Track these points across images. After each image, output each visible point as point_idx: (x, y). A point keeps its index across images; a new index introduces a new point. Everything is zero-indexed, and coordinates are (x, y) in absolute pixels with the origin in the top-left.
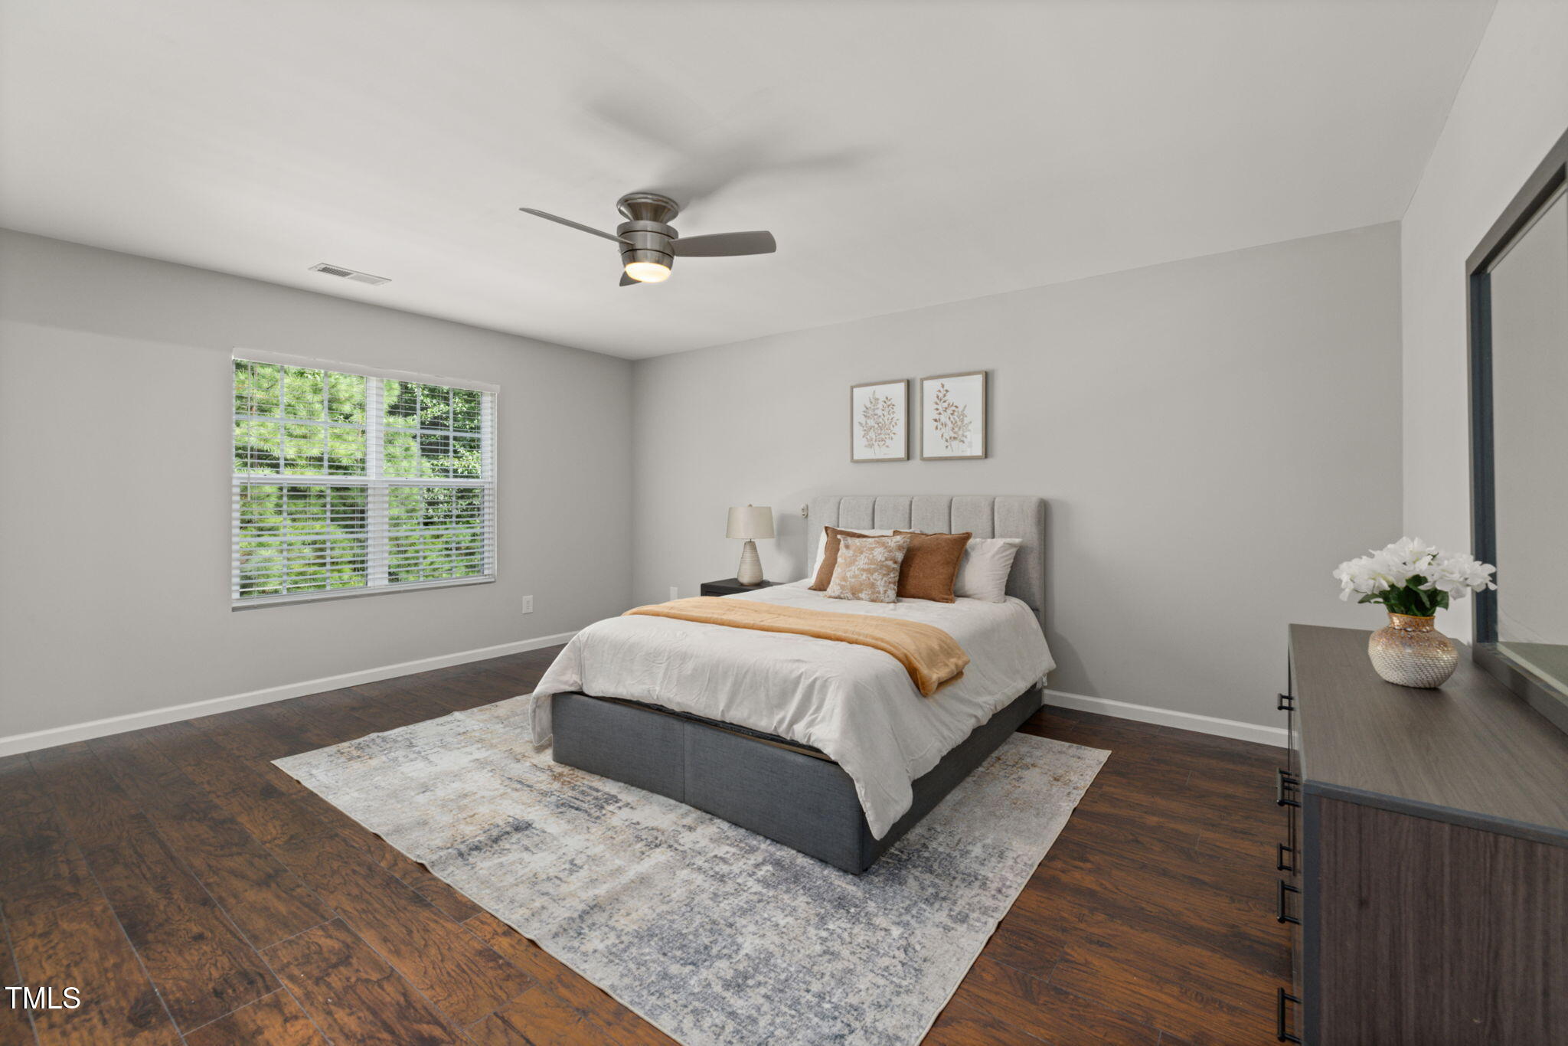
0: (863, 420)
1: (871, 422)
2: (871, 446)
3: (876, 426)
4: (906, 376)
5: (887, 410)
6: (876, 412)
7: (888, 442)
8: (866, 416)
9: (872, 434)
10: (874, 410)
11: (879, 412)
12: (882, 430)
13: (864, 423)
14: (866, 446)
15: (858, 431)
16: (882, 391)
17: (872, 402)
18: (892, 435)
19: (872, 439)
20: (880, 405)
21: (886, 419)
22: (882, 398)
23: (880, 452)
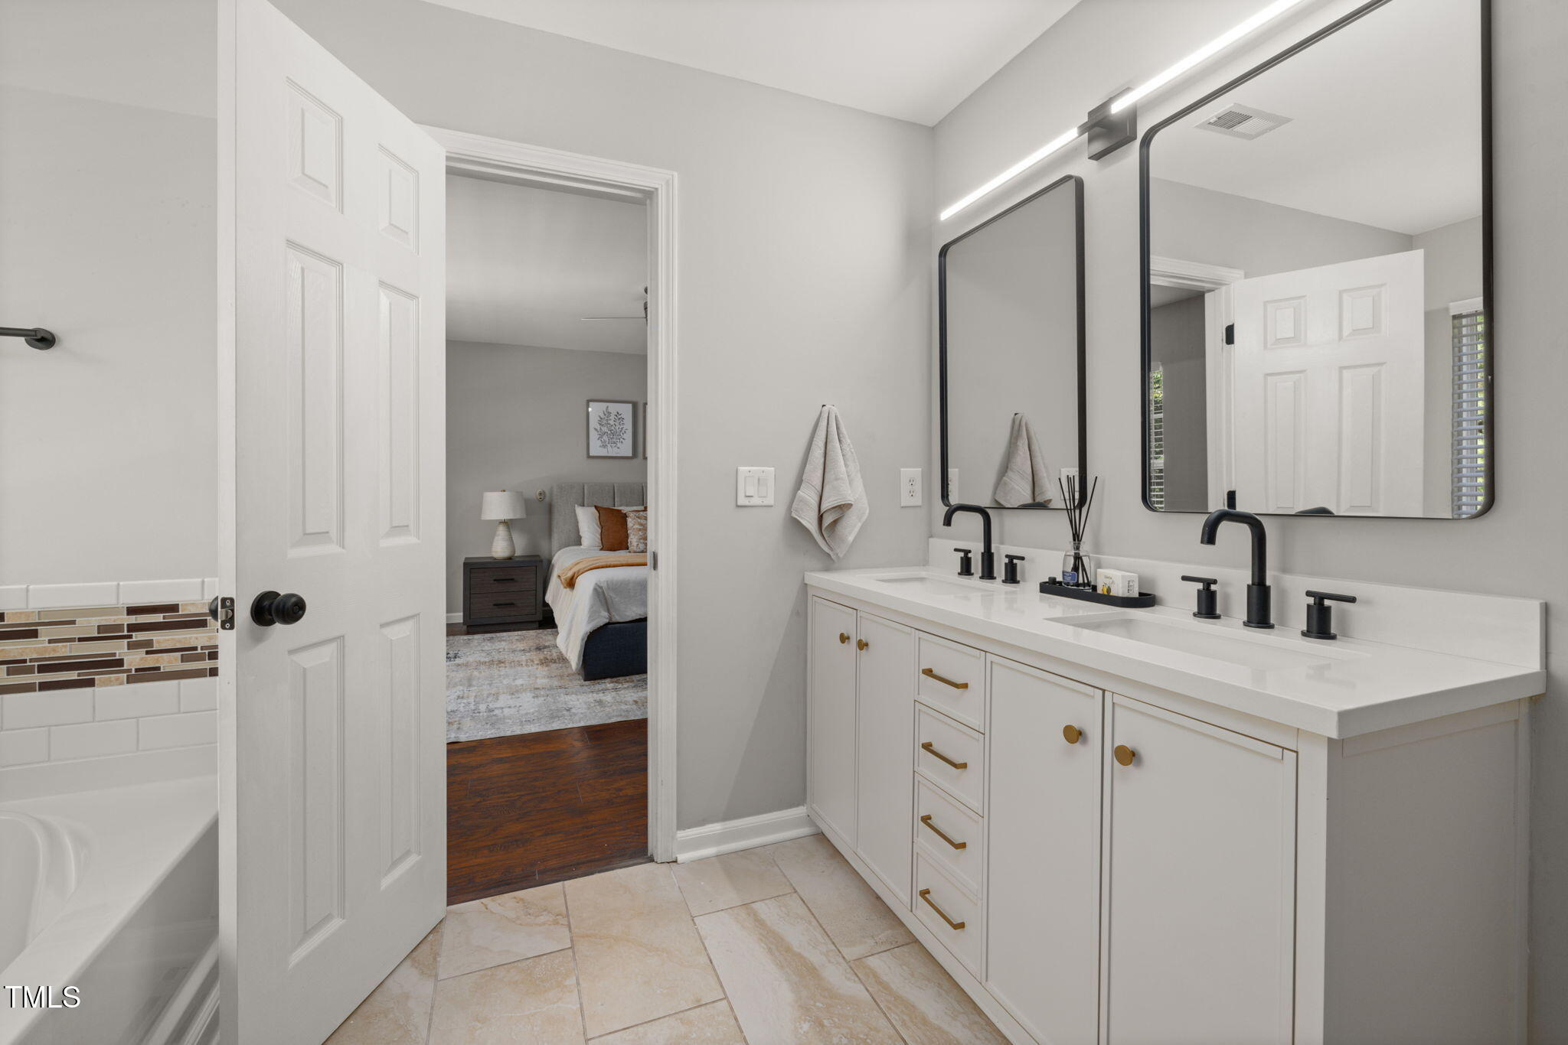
0: (598, 427)
1: (605, 429)
2: (604, 446)
3: (609, 432)
4: (634, 399)
5: (618, 422)
6: (609, 422)
7: (619, 445)
8: (600, 424)
9: (605, 438)
10: (607, 420)
11: (612, 422)
12: (614, 436)
13: (599, 429)
14: (600, 446)
15: (593, 435)
16: (614, 408)
17: (605, 415)
18: (621, 440)
19: (605, 441)
20: (612, 417)
21: (617, 428)
22: (614, 413)
23: (612, 451)
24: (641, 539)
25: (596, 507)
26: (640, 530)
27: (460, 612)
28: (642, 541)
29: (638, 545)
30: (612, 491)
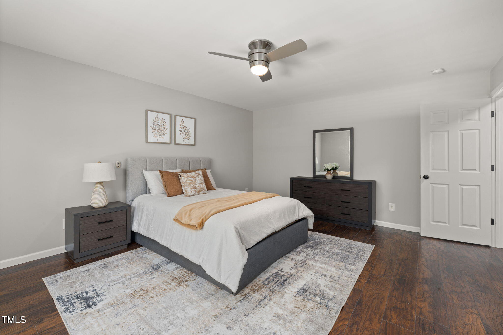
0: (152, 126)
1: (156, 127)
2: (156, 137)
3: (158, 129)
4: (170, 113)
5: (162, 124)
6: (158, 123)
7: (163, 136)
8: (153, 124)
9: (156, 132)
11: (160, 124)
12: (160, 131)
13: (153, 127)
14: (153, 137)
15: (150, 129)
16: (161, 116)
17: (156, 119)
18: (164, 134)
19: (156, 134)
20: (160, 121)
21: (162, 127)
22: (161, 119)
23: (161, 140)
24: (192, 188)
25: (160, 171)
26: (191, 183)
27: (64, 245)
28: (193, 189)
29: (191, 192)
30: (162, 162)
